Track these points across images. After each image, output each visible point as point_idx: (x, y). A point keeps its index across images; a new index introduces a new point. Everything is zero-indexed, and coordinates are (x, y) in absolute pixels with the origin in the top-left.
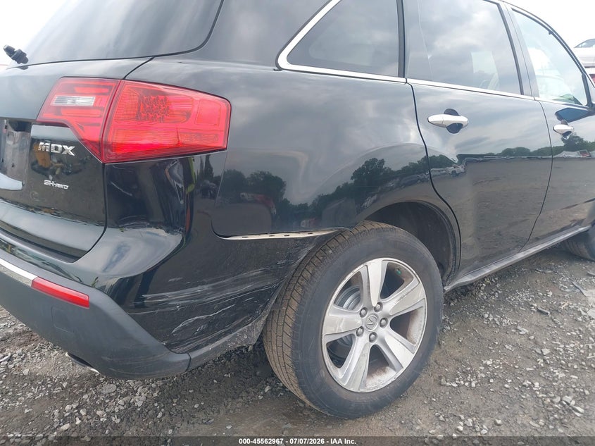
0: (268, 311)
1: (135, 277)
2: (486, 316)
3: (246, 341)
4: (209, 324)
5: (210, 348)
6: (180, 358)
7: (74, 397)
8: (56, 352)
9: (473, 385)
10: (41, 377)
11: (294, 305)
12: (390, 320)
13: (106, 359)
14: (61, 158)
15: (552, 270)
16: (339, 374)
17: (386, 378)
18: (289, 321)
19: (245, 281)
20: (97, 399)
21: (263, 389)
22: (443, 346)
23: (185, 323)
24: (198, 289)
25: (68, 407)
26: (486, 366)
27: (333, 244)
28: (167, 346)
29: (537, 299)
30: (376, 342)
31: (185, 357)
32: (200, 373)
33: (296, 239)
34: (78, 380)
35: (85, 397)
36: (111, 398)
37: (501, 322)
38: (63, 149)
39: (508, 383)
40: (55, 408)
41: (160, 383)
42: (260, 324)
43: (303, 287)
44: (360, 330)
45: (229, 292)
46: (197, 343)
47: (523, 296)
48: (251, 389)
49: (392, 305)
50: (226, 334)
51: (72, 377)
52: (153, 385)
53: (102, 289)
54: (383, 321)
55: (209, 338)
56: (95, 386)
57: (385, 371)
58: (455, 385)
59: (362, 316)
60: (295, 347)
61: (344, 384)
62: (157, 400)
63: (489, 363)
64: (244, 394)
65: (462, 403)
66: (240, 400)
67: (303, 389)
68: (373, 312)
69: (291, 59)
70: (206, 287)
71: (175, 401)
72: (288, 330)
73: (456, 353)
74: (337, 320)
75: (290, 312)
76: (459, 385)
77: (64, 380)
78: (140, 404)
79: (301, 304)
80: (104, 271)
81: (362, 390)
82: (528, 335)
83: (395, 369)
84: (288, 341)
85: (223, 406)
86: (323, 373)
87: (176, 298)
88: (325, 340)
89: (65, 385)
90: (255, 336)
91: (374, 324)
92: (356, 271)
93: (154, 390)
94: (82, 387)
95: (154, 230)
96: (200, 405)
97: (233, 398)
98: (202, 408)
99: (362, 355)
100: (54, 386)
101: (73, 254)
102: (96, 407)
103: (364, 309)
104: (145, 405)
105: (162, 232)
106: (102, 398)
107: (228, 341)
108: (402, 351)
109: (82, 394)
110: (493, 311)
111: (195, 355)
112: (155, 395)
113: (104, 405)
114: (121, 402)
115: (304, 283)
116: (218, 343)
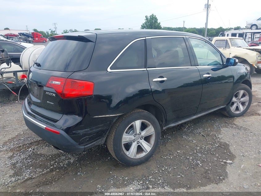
0: (107, 135)
1: (70, 127)
2: (184, 137)
3: (100, 143)
4: (90, 139)
5: (90, 145)
6: (82, 147)
7: (53, 160)
8: (47, 147)
9: (171, 158)
10: (43, 154)
11: (114, 133)
12: (143, 138)
13: (63, 147)
14: (52, 96)
15: (214, 121)
16: (127, 153)
17: (143, 155)
18: (112, 138)
19: (99, 127)
20: (60, 160)
21: (108, 158)
22: (166, 146)
23: (83, 138)
24: (86, 130)
25: (52, 162)
26: (178, 152)
27: (125, 116)
28: (79, 144)
29: (204, 131)
30: (139, 144)
31: (84, 147)
32: (90, 153)
33: (112, 116)
34: (54, 155)
35: (57, 160)
36: (64, 160)
37: (188, 139)
38: (52, 94)
39: (182, 157)
40: (48, 163)
41: (78, 156)
42: (105, 139)
43: (116, 128)
44: (134, 141)
45: (94, 130)
46: (86, 144)
47: (199, 130)
48: (104, 158)
49: (144, 133)
50: (94, 141)
51: (52, 155)
52: (76, 157)
53: (62, 130)
54: (142, 138)
55: (90, 142)
56: (59, 157)
57: (142, 153)
58: (166, 158)
59: (135, 137)
60: (114, 145)
61: (129, 156)
62: (77, 161)
63: (179, 151)
64: (102, 159)
65: (166, 163)
66: (101, 161)
67: (116, 157)
68: (138, 135)
69: (111, 69)
70: (88, 129)
71: (82, 161)
72: (112, 140)
73: (170, 149)
74: (126, 138)
75: (113, 135)
76: (167, 158)
77: (50, 155)
78: (72, 162)
79: (115, 133)
80: (63, 125)
81: (134, 158)
82: (195, 143)
83: (145, 152)
84: (112, 144)
85: (96, 163)
86: (122, 152)
87: (81, 132)
88: (123, 143)
89: (50, 157)
90: (103, 142)
91: (138, 139)
92: (132, 124)
93: (76, 158)
94: (55, 157)
95: (75, 116)
96: (89, 162)
97: (99, 161)
98: (89, 163)
99: (134, 147)
100: (47, 157)
101: (55, 121)
102: (60, 162)
103: (135, 134)
104: (74, 162)
105: (77, 116)
106: (61, 160)
107: (95, 143)
108: (147, 147)
109: (56, 159)
110: (187, 135)
111: (86, 147)
112: (76, 159)
113: (62, 162)
114: (67, 161)
115: (116, 127)
116: (92, 144)
